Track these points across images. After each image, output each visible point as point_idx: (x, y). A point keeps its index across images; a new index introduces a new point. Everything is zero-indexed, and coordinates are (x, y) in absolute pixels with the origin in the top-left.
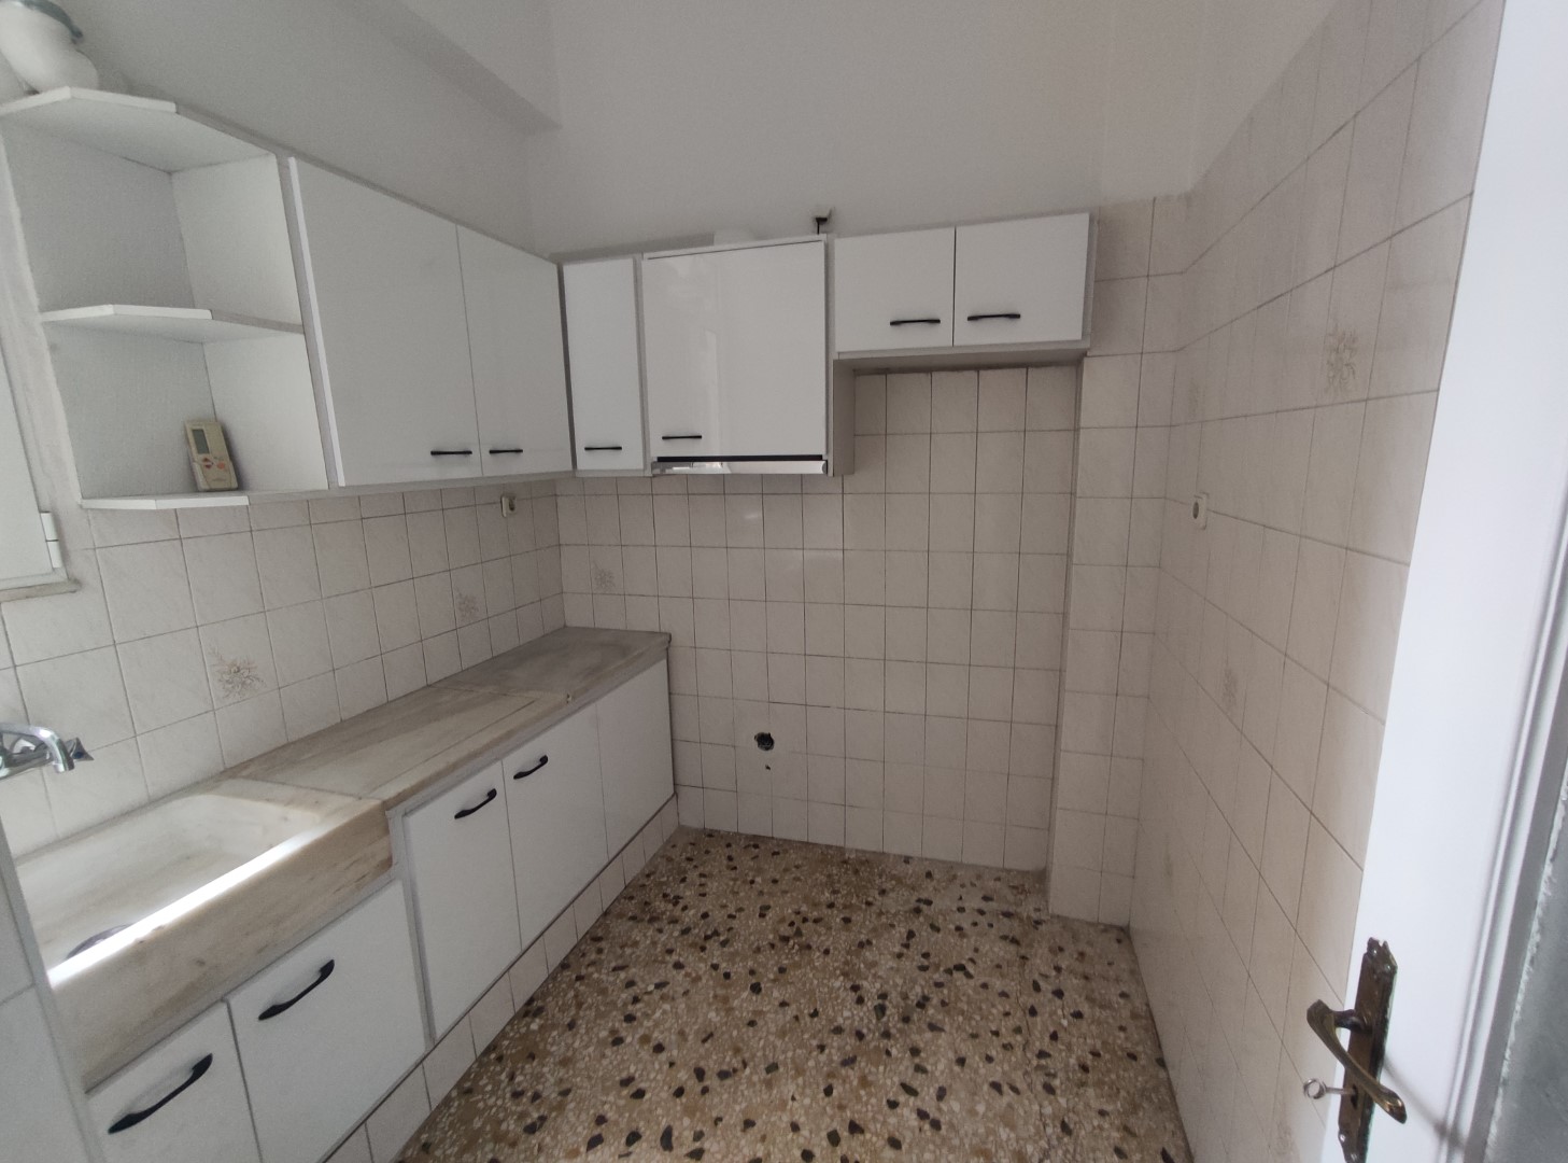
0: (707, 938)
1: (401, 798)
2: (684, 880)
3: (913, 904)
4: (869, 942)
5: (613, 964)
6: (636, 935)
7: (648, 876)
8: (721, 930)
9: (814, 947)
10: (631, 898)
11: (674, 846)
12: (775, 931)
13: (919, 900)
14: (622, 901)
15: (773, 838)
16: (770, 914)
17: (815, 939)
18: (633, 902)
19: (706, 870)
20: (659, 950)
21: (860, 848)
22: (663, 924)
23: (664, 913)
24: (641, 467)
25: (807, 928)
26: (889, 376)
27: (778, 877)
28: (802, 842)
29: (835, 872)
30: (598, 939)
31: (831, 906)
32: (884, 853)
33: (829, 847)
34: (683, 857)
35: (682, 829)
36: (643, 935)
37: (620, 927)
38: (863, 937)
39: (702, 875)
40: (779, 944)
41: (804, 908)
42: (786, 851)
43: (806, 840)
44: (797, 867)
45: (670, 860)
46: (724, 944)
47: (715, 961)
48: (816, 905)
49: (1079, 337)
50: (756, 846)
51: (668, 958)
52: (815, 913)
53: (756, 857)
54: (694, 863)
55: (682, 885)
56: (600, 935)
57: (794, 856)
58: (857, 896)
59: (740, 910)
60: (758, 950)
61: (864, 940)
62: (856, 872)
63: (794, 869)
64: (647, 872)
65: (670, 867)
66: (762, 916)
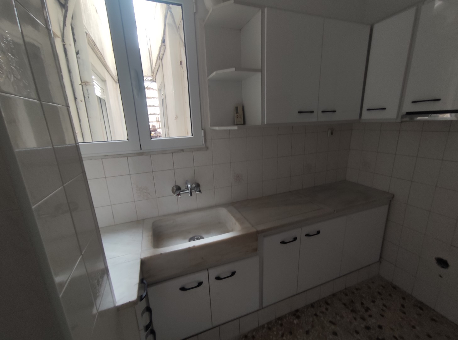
1: (263, 231)
2: (374, 302)
5: (330, 319)
6: (344, 313)
10: (347, 295)
11: (373, 282)
14: (343, 294)
15: (434, 310)
19: (387, 304)
20: (352, 327)
22: (357, 316)
23: (359, 311)
24: (395, 117)
34: (377, 290)
35: (379, 277)
37: (338, 305)
39: (384, 305)
42: (442, 323)
45: (370, 288)
50: (421, 309)
51: (355, 334)
53: (420, 315)
54: (382, 297)
55: (372, 304)
56: (329, 303)
57: (446, 329)
64: (357, 287)
65: (369, 291)
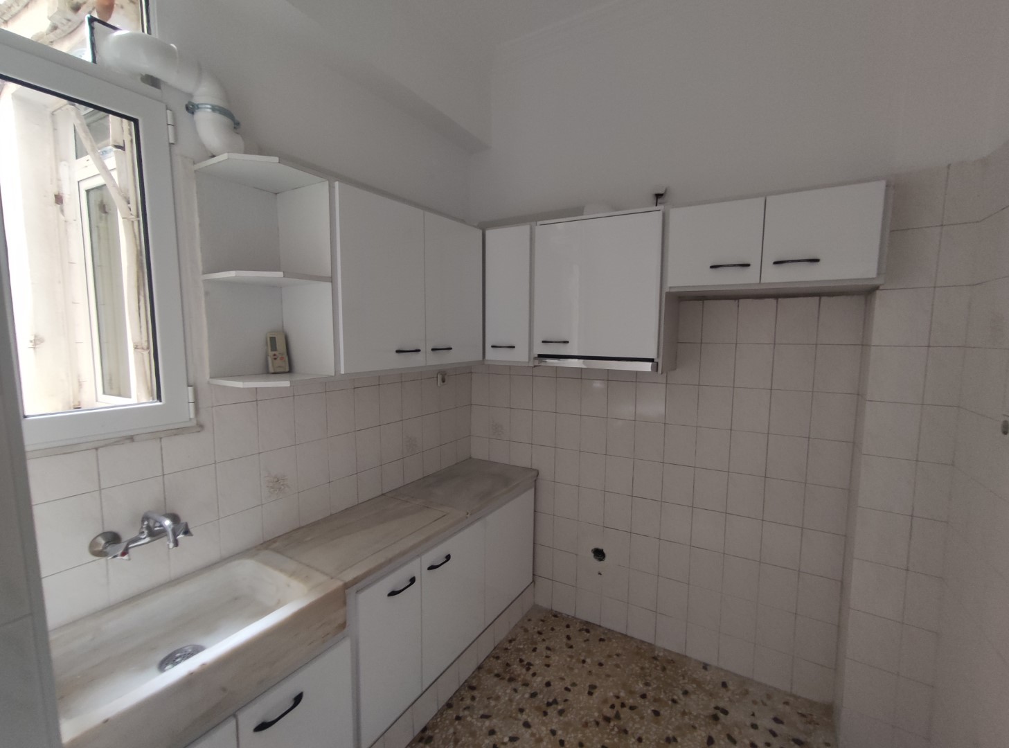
0: (549, 704)
1: (356, 581)
2: (535, 650)
3: (711, 711)
4: (675, 739)
5: (481, 712)
6: (499, 690)
7: (510, 641)
8: (559, 700)
9: (630, 732)
10: (498, 658)
11: (529, 620)
12: (600, 711)
13: (717, 708)
14: (492, 659)
15: (600, 626)
16: (596, 693)
17: (631, 725)
18: (499, 661)
19: (551, 644)
20: (514, 707)
21: (667, 648)
22: (518, 685)
23: (519, 675)
24: (527, 361)
25: (625, 713)
26: (705, 302)
27: (603, 661)
28: (622, 634)
29: (647, 665)
30: (472, 688)
31: (644, 696)
32: (686, 656)
33: (642, 642)
34: (536, 630)
35: (536, 608)
36: (503, 690)
37: (489, 681)
38: (670, 733)
39: (548, 648)
40: (602, 723)
41: (622, 694)
42: (610, 640)
43: (624, 633)
44: (618, 655)
45: (526, 631)
46: (561, 712)
47: (554, 727)
48: (631, 693)
49: (874, 276)
50: (588, 631)
51: (519, 716)
52: (631, 701)
53: (588, 640)
54: (543, 637)
55: (534, 654)
56: (474, 685)
57: (615, 645)
58: (665, 692)
59: (574, 684)
60: (586, 725)
61: (671, 736)
62: (664, 669)
63: (615, 657)
64: (510, 638)
65: (526, 637)
66: (590, 694)
